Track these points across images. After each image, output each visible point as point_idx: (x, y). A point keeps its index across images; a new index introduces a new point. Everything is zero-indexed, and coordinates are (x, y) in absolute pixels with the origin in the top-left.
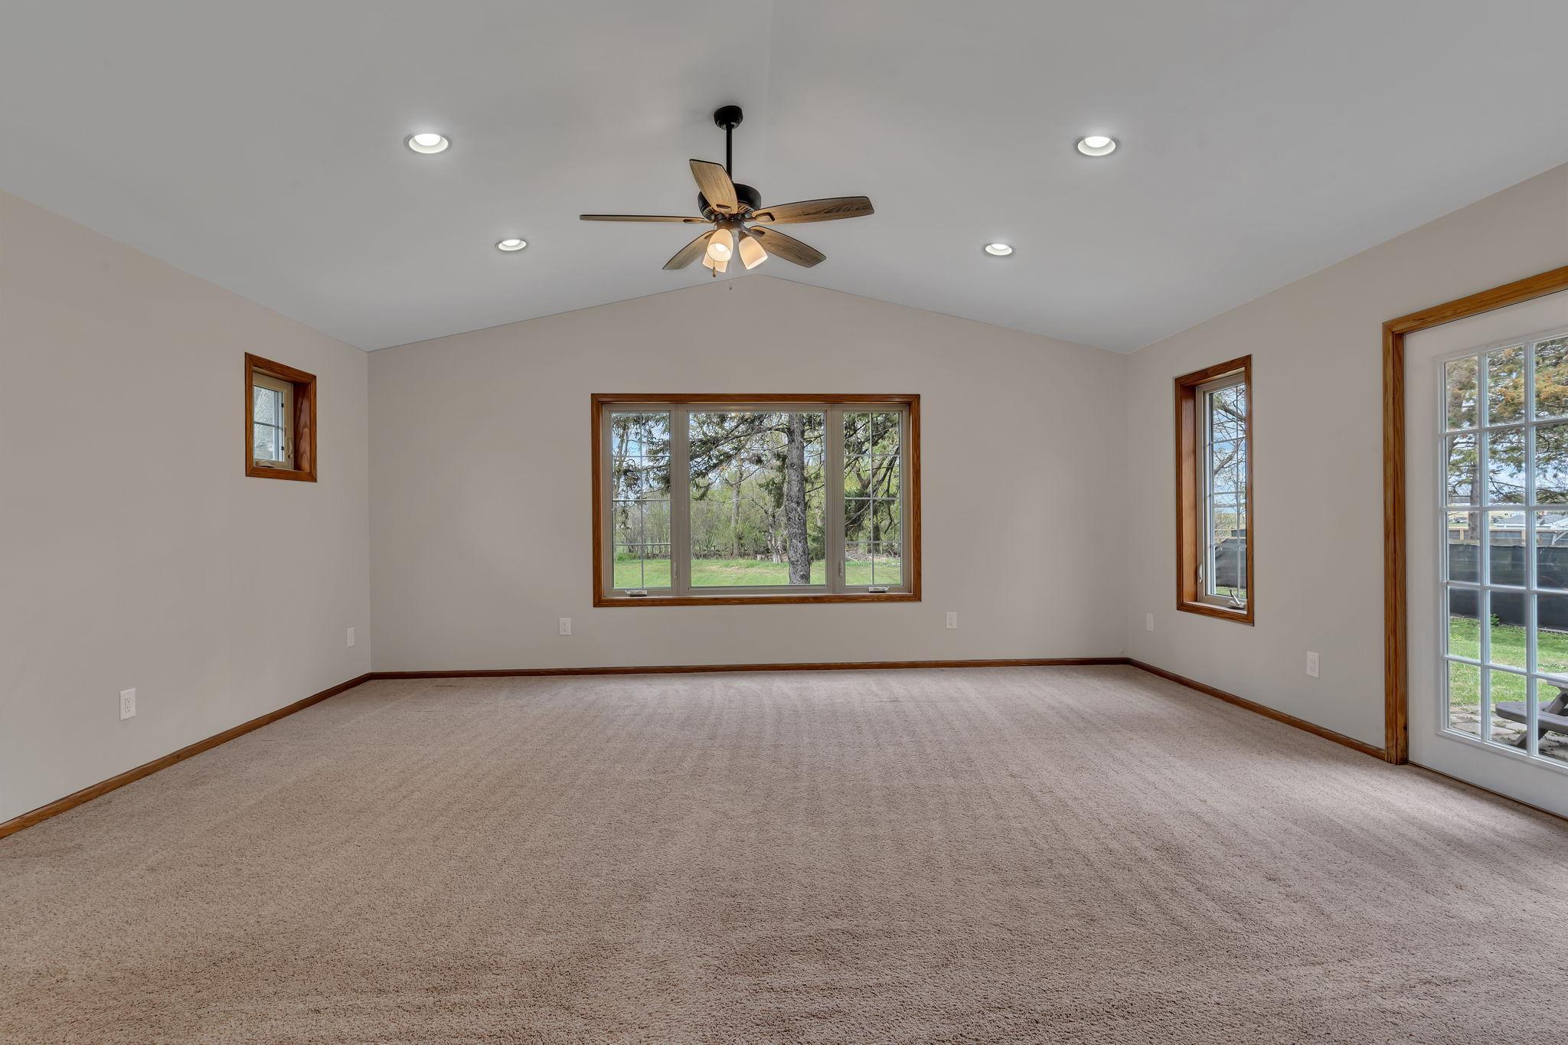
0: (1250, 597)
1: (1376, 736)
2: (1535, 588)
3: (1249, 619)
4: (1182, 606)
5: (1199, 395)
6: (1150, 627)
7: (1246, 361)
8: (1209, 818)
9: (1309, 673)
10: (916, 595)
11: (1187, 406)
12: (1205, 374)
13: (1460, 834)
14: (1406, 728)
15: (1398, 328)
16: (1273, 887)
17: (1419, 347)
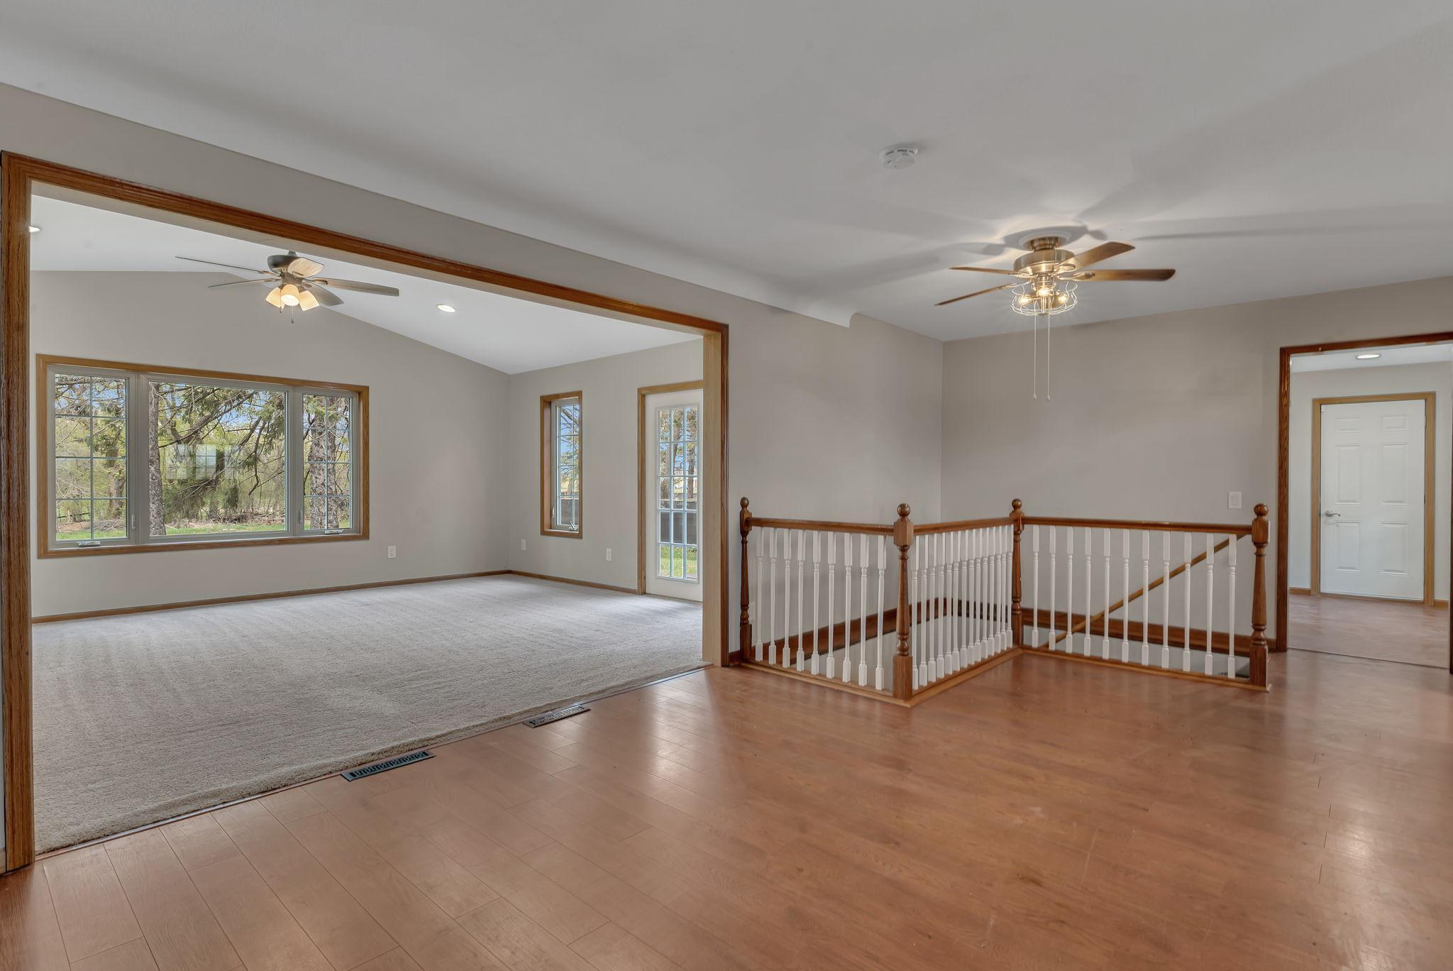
0: (580, 524)
1: (635, 587)
2: (686, 509)
3: (579, 536)
4: (543, 533)
5: (553, 405)
6: (524, 548)
7: (579, 394)
8: (570, 620)
9: (607, 559)
10: (365, 535)
11: (547, 412)
12: (557, 396)
13: (660, 610)
14: (645, 578)
15: (644, 392)
16: (598, 633)
17: (652, 401)
